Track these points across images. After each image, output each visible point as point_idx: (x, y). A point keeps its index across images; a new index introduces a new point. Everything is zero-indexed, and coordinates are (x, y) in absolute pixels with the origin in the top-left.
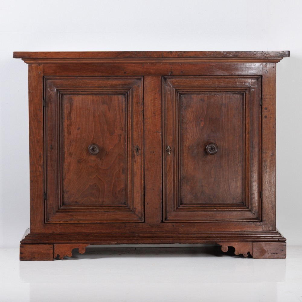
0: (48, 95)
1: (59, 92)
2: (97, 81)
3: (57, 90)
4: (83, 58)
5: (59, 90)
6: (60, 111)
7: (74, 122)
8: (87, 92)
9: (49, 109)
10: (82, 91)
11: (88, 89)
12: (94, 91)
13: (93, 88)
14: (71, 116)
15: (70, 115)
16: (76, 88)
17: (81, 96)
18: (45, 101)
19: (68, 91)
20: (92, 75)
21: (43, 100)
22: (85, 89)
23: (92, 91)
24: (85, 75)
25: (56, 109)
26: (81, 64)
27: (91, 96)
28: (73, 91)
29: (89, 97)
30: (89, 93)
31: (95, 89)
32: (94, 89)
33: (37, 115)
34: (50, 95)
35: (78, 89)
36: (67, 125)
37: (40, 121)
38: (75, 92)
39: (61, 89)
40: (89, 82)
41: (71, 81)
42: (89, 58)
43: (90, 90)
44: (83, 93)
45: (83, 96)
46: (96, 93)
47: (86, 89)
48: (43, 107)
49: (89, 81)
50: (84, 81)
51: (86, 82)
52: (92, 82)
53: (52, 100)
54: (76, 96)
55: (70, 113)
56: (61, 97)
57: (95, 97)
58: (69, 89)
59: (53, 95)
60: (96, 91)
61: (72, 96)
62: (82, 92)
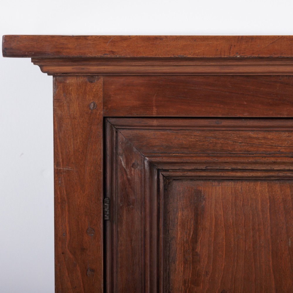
0: (120, 181)
1: (159, 170)
2: (287, 134)
3: (151, 164)
4: (241, 59)
5: (159, 163)
6: (162, 236)
7: (207, 273)
8: (252, 170)
9: (124, 227)
10: (234, 167)
11: (256, 163)
12: (276, 167)
13: (273, 160)
14: (198, 250)
15: (194, 249)
16: (216, 160)
17: (231, 184)
18: (111, 200)
19: (187, 168)
20: (271, 114)
21: (102, 198)
22: (246, 160)
23: (268, 167)
24: (246, 115)
25: (148, 229)
26: (234, 76)
27: (265, 184)
28: (203, 167)
29: (258, 188)
30: (259, 174)
31: (279, 160)
32: (275, 163)
33: (83, 250)
34: (128, 180)
35: (220, 160)
36: (185, 282)
37: (93, 270)
38: (211, 170)
39: (165, 160)
40: (258, 139)
41: (197, 133)
42: (261, 59)
43: (261, 163)
44: (239, 174)
45: (239, 186)
46: (281, 174)
47: (250, 160)
48: (105, 222)
49: (260, 135)
50: (244, 134)
51: (250, 137)
52: (269, 136)
53: (132, 197)
54: (215, 183)
55: (195, 240)
56: (165, 189)
57: (277, 186)
58: (194, 160)
59: (137, 179)
60: (282, 167)
61: (201, 185)
62: (233, 170)
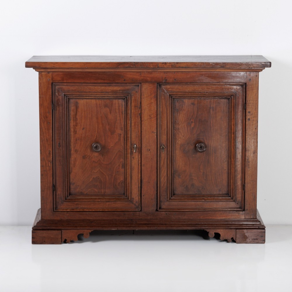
0: (56, 99)
1: (66, 97)
2: (100, 87)
3: (64, 95)
4: (87, 68)
5: (66, 95)
6: (67, 113)
7: (79, 123)
8: (91, 96)
9: (57, 111)
10: (86, 95)
11: (92, 95)
12: (97, 96)
13: (96, 94)
14: (77, 117)
15: (76, 117)
16: (81, 94)
17: (85, 100)
18: (54, 104)
19: (74, 96)
20: (96, 82)
21: (51, 104)
22: (89, 94)
23: (95, 96)
24: (89, 82)
25: (64, 112)
26: (86, 72)
27: (94, 100)
28: (78, 96)
29: (93, 101)
30: (93, 97)
31: (98, 94)
32: (97, 95)
33: (47, 117)
34: (59, 99)
35: (82, 94)
36: (74, 125)
37: (49, 123)
38: (80, 96)
39: (68, 94)
40: (92, 88)
41: (76, 87)
42: (93, 68)
43: (93, 95)
44: (87, 97)
45: (88, 100)
46: (98, 97)
47: (90, 94)
48: (52, 110)
49: (93, 87)
50: (89, 87)
51: (90, 88)
52: (95, 88)
53: (60, 104)
54: (81, 100)
55: (76, 115)
56: (68, 101)
57: (98, 101)
58: (76, 94)
59: (61, 99)
60: (99, 96)
61: (78, 101)
62: (86, 96)
